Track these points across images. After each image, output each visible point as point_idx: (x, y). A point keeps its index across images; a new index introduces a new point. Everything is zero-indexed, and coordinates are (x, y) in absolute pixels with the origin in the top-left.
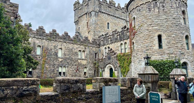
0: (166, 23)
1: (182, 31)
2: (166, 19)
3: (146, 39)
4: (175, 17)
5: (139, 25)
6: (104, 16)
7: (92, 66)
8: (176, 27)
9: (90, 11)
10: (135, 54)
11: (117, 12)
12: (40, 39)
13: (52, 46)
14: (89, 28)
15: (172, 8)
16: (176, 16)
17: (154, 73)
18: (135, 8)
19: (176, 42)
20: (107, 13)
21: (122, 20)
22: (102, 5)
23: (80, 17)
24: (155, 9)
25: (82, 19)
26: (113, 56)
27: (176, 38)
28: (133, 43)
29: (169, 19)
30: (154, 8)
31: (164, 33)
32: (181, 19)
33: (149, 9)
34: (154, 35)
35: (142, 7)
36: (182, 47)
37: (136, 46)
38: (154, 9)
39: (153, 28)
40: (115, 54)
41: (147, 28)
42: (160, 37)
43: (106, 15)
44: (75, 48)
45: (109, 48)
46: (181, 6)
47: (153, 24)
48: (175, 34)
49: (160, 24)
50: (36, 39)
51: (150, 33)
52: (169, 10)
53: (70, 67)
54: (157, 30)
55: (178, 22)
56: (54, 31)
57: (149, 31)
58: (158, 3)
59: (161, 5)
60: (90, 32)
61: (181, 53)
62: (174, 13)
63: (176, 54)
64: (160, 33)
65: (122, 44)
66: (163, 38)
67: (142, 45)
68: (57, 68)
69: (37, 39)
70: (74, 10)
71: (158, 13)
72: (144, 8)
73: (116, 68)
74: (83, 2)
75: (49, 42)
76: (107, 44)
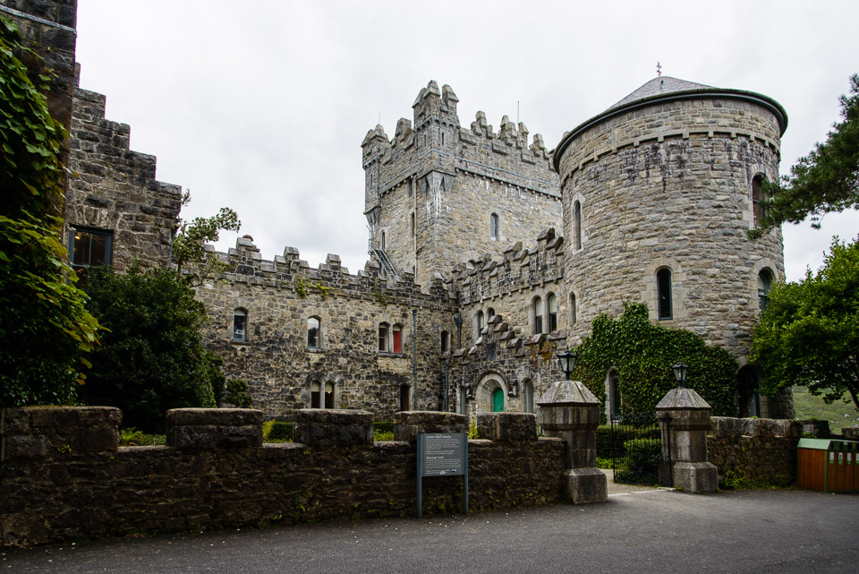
0: (689, 226)
1: (745, 255)
2: (687, 209)
3: (616, 285)
4: (722, 203)
5: (592, 230)
6: (478, 189)
8: (725, 237)
9: (425, 170)
10: (578, 337)
11: (528, 171)
12: (245, 283)
13: (284, 310)
14: (422, 237)
15: (713, 169)
16: (727, 200)
18: (580, 168)
19: (723, 293)
20: (491, 175)
22: (469, 146)
23: (385, 193)
24: (650, 171)
25: (395, 202)
26: (504, 345)
27: (724, 280)
28: (573, 297)
29: (699, 211)
30: (648, 169)
31: (679, 261)
32: (747, 209)
33: (629, 171)
34: (643, 269)
35: (606, 166)
36: (744, 313)
37: (581, 307)
38: (648, 173)
39: (642, 243)
40: (512, 336)
41: (619, 244)
42: (664, 276)
43: (488, 183)
44: (366, 314)
45: (494, 314)
46: (747, 160)
47: (641, 227)
48: (718, 264)
49: (667, 228)
50: (230, 286)
51: (631, 261)
52: (703, 177)
53: (350, 385)
54: (656, 250)
55: (733, 221)
56: (292, 254)
57: (627, 254)
58: (662, 151)
59: (672, 157)
60: (424, 253)
61: (738, 332)
62: (722, 187)
63: (719, 339)
64: (663, 262)
65: (537, 299)
66: (678, 279)
67: (601, 306)
68: (303, 386)
69: (233, 285)
70: (365, 167)
71: (662, 188)
72: (613, 167)
73: (514, 389)
74: (397, 135)
75: (273, 294)
76: (484, 298)
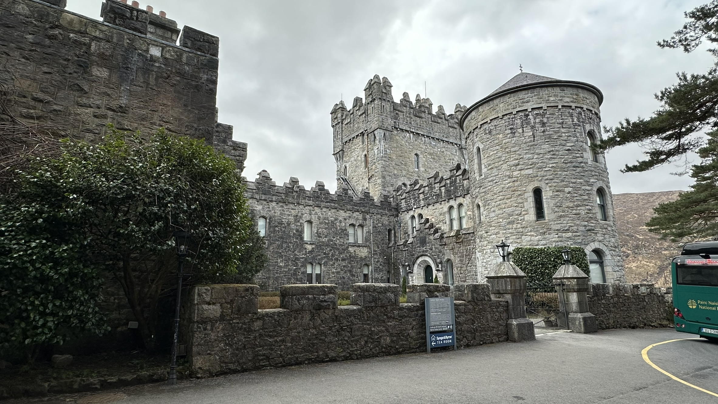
0: (552, 162)
1: (587, 179)
2: (549, 152)
3: (507, 199)
4: (570, 148)
5: (489, 165)
6: (406, 139)
7: (381, 260)
8: (574, 169)
9: (373, 128)
10: (484, 232)
11: (436, 127)
12: (265, 200)
13: (290, 217)
14: (372, 169)
15: (563, 128)
16: (573, 146)
17: (515, 275)
18: (479, 127)
19: (575, 204)
20: (413, 130)
21: (450, 146)
22: (399, 113)
23: (346, 142)
24: (524, 129)
25: (353, 148)
26: (432, 237)
27: (576, 195)
28: (479, 206)
29: (557, 153)
30: (523, 128)
31: (547, 184)
32: (586, 151)
33: (511, 129)
34: (524, 189)
35: (495, 126)
36: (590, 215)
37: (484, 213)
38: (523, 130)
39: (523, 172)
40: (436, 231)
41: (508, 174)
42: (537, 192)
43: (411, 135)
44: (341, 218)
45: (422, 218)
46: (583, 122)
47: (521, 163)
48: (571, 185)
49: (538, 163)
50: (256, 202)
51: (516, 184)
52: (556, 132)
53: (332, 265)
54: (530, 177)
55: (578, 159)
56: (294, 181)
57: (513, 179)
58: (531, 117)
59: (537, 120)
60: (374, 179)
61: (588, 228)
62: (569, 138)
63: (576, 232)
64: (536, 184)
65: (451, 207)
66: (546, 196)
67: (499, 212)
68: (302, 266)
69: (258, 201)
70: (333, 126)
71: (532, 139)
72: (500, 126)
73: (440, 266)
74: (354, 107)
75: (283, 207)
76: (416, 207)
